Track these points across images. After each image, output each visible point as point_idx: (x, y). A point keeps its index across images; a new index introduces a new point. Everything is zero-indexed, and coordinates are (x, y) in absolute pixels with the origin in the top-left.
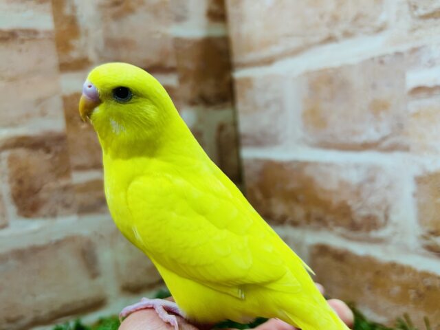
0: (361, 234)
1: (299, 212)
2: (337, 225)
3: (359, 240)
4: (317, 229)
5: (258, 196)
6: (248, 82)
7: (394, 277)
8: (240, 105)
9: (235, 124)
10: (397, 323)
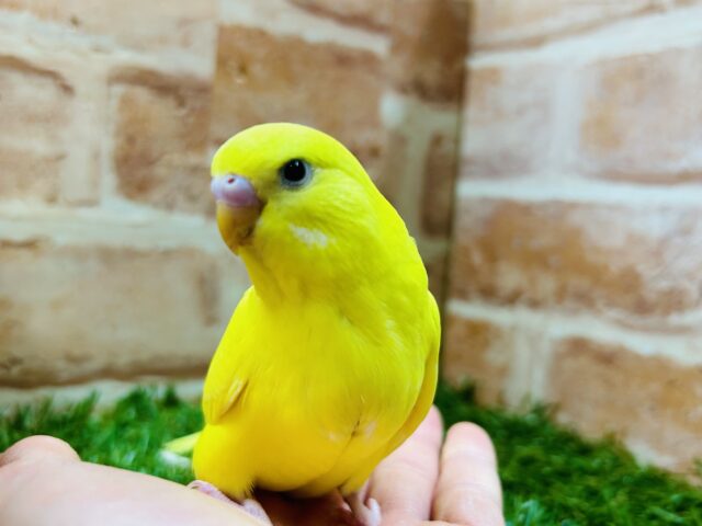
0: (653, 320)
1: (547, 284)
2: (611, 304)
3: (646, 330)
4: (574, 312)
5: (477, 258)
6: (493, 75)
8: (472, 110)
9: (457, 141)
10: (694, 467)
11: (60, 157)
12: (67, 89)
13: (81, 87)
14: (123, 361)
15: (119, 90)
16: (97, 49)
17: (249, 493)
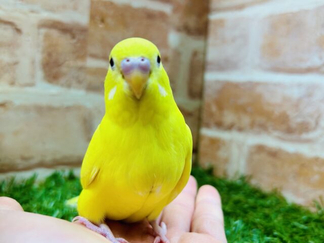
0: (294, 136)
1: (246, 120)
2: (275, 129)
3: (292, 141)
4: (258, 133)
5: (214, 109)
6: (221, 22)
7: (316, 168)
8: (211, 39)
9: (204, 53)
10: (313, 203)
11: (16, 63)
12: (18, 31)
13: (25, 30)
14: (49, 159)
15: (43, 31)
16: (32, 11)
17: (103, 221)
